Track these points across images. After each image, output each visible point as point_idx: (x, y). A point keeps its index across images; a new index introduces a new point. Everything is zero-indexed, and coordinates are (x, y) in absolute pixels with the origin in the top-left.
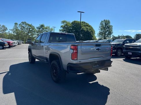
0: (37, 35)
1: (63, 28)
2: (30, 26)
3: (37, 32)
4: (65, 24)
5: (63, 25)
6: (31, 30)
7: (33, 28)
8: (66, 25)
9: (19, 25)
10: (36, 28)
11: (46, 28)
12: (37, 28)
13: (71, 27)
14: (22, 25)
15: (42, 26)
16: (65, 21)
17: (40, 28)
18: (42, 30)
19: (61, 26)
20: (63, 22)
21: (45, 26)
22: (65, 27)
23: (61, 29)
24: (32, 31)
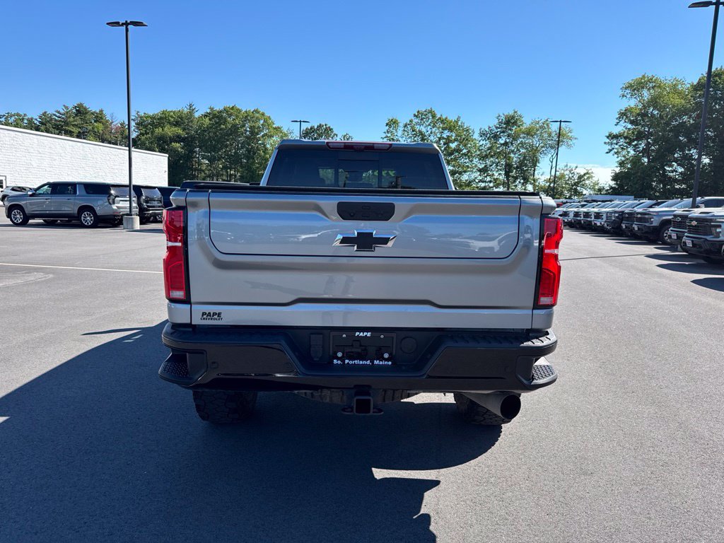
0: (480, 170)
1: (632, 122)
2: (451, 130)
3: (483, 157)
4: (646, 94)
5: (632, 103)
6: (453, 145)
7: (465, 138)
8: (654, 102)
9: (406, 126)
10: (476, 136)
11: (529, 133)
12: (482, 134)
13: (684, 112)
14: (417, 128)
15: (510, 122)
16: (650, 80)
17: (496, 137)
18: (506, 144)
19: (623, 115)
20: (635, 87)
21: (527, 122)
22: (644, 115)
23: (616, 130)
24: (458, 150)
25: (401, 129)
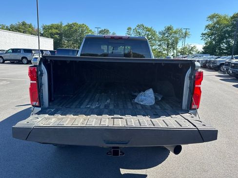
0: (159, 45)
1: (210, 29)
2: (149, 31)
3: (160, 41)
4: (215, 20)
5: (210, 23)
6: (150, 37)
7: (154, 34)
8: (218, 23)
9: (134, 30)
10: (157, 34)
11: (175, 33)
12: (160, 33)
13: (227, 26)
14: (138, 30)
15: (169, 29)
16: (217, 15)
17: (164, 34)
18: (167, 36)
19: (207, 27)
20: (211, 18)
21: (175, 29)
22: (214, 27)
23: (204, 32)
24: (151, 38)
25: (132, 31)
